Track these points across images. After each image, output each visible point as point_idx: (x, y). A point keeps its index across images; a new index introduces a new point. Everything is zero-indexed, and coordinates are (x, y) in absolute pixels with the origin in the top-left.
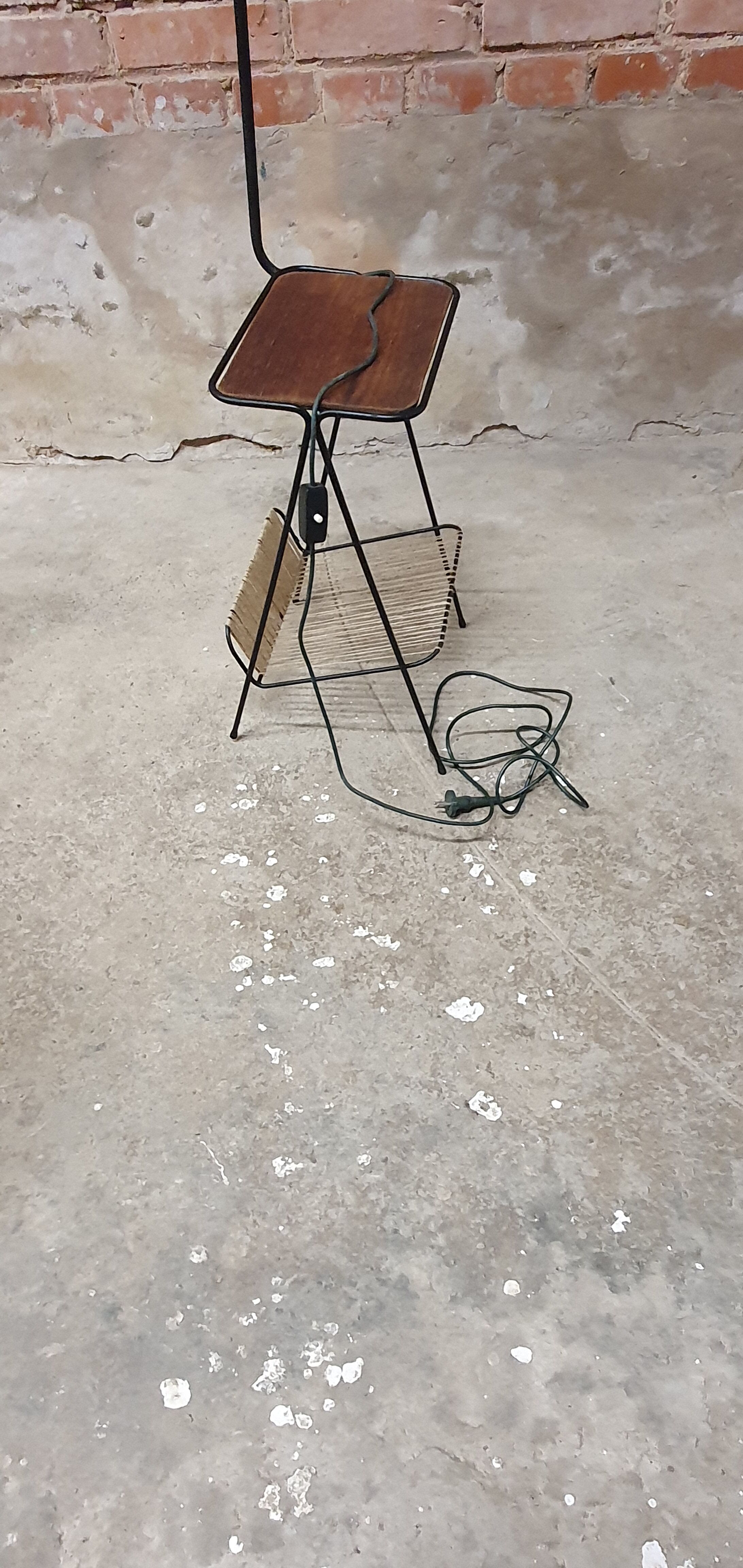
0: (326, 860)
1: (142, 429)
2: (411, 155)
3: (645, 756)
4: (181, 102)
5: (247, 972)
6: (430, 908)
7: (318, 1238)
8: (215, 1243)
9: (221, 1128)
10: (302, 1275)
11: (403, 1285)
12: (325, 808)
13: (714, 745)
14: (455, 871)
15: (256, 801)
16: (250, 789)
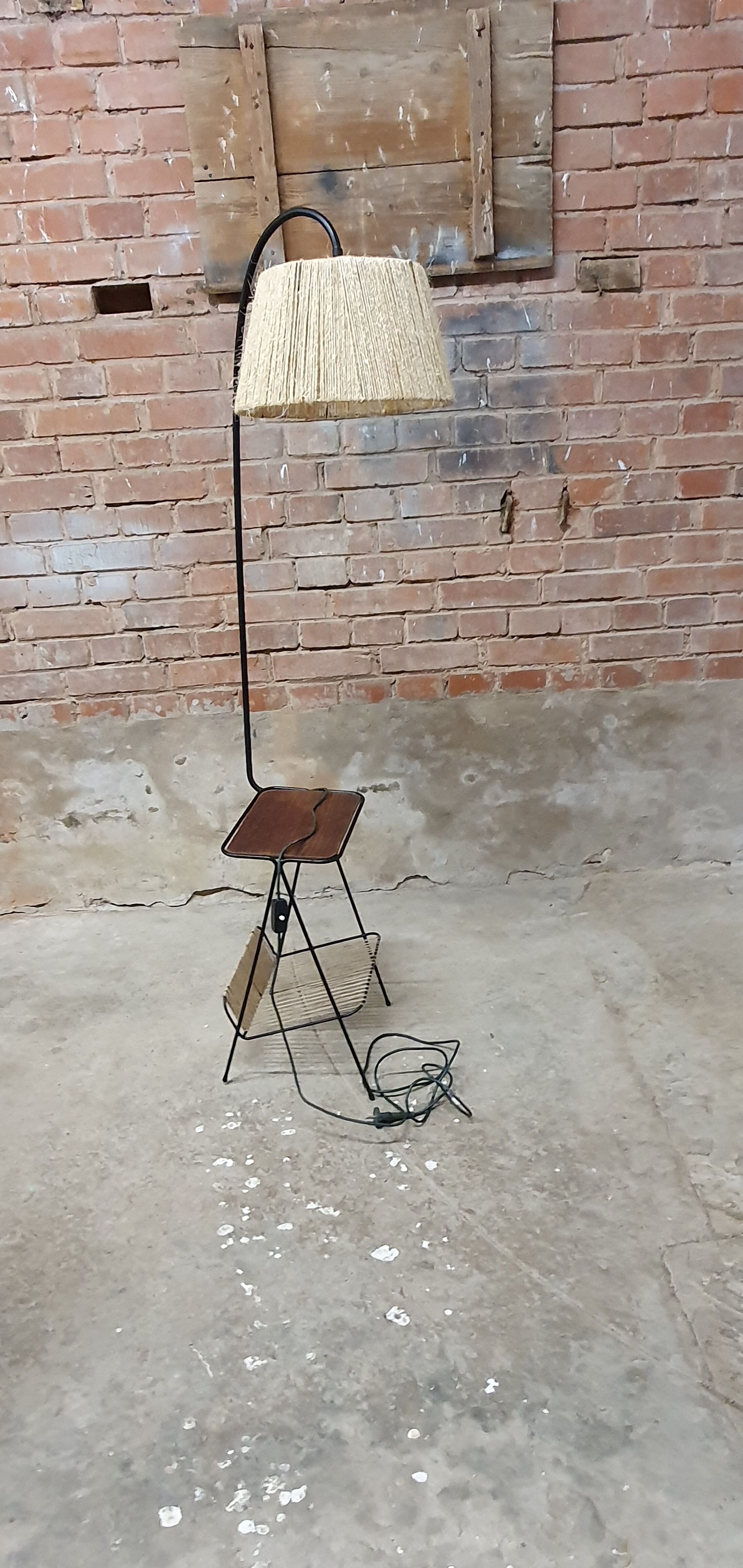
0: (288, 1159)
1: (167, 885)
2: (343, 725)
3: (514, 1083)
4: (207, 702)
5: (230, 1235)
6: (361, 1188)
7: (277, 1409)
8: (202, 1416)
9: (208, 1340)
10: (264, 1434)
11: (337, 1438)
12: (289, 1126)
13: (561, 1074)
14: (379, 1163)
15: (240, 1123)
16: (235, 1116)
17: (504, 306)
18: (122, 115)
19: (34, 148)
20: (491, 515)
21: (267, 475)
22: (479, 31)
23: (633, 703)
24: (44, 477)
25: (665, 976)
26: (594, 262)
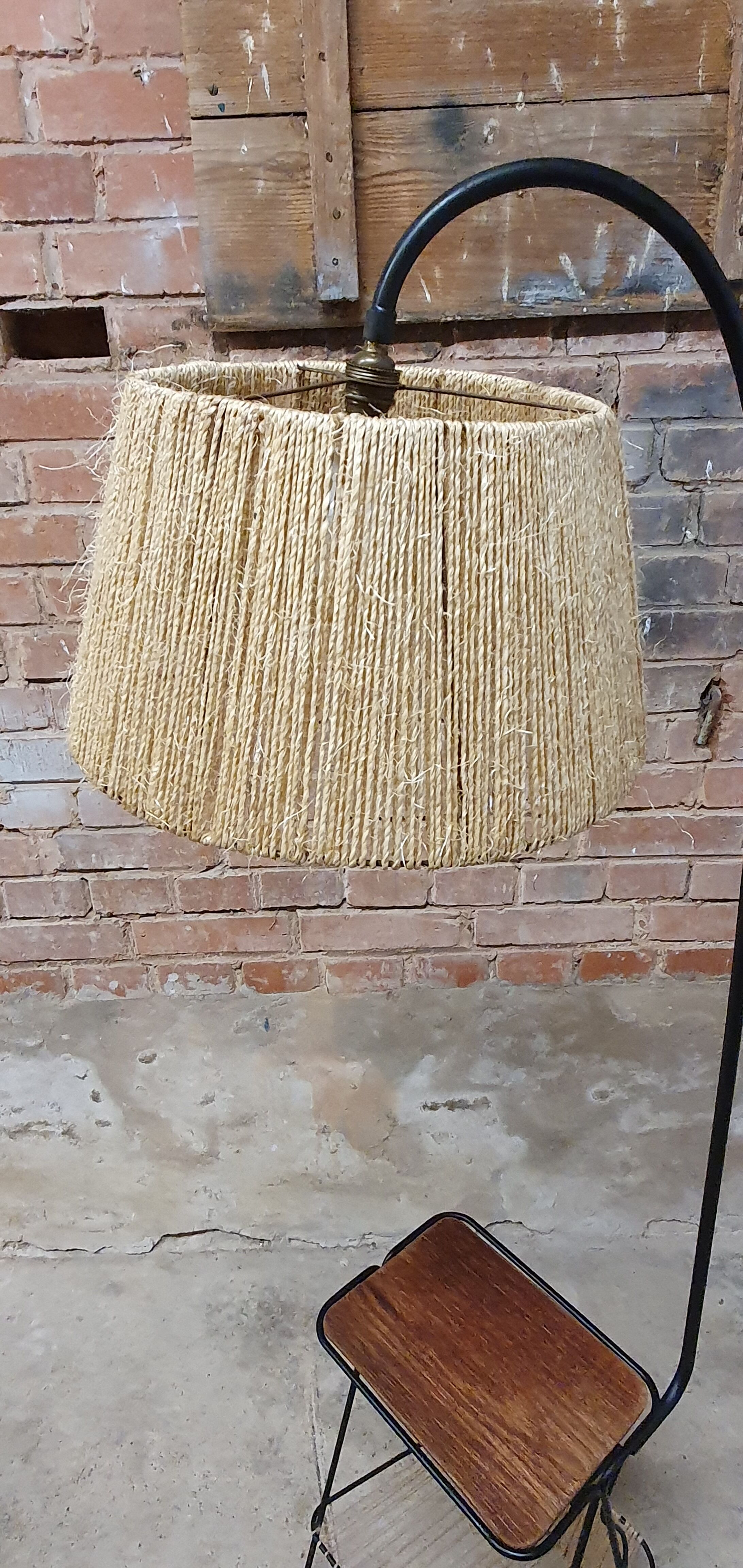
1: (122, 1225)
2: (409, 1016)
20: (681, 716)
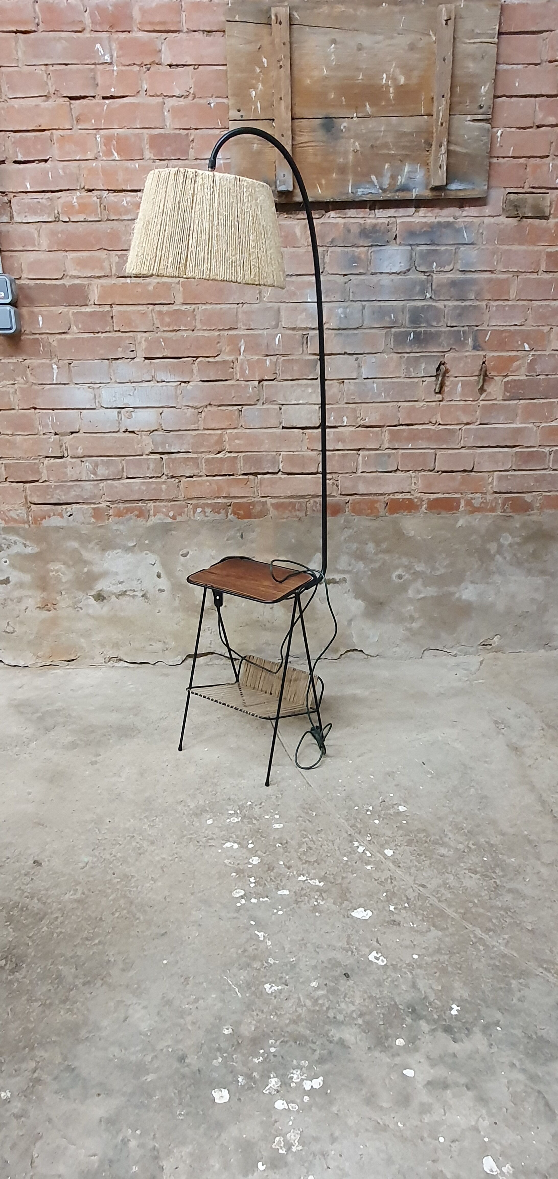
0: (280, 845)
1: (167, 649)
3: (445, 797)
4: (208, 510)
5: (242, 897)
6: (338, 867)
7: (293, 1022)
8: (236, 1025)
9: (235, 970)
10: (286, 1039)
11: (342, 1043)
12: (277, 821)
13: (480, 792)
14: (350, 849)
15: (240, 818)
16: (236, 812)
17: (448, 225)
18: (179, 69)
19: (113, 90)
20: (428, 379)
21: (266, 341)
22: (446, 21)
23: (524, 525)
24: (100, 334)
25: (549, 726)
26: (516, 195)
